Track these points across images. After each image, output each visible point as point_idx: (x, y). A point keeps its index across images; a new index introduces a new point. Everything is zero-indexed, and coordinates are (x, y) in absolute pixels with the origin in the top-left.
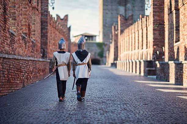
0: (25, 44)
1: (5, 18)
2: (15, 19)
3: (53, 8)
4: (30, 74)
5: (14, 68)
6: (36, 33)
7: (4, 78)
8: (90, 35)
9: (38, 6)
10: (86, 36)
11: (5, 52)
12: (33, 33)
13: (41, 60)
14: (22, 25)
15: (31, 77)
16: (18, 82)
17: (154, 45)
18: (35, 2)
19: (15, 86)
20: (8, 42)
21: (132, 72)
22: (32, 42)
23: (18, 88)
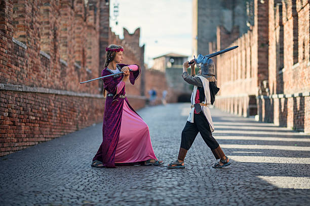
0: (79, 76)
1: (55, 46)
2: (66, 46)
3: (117, 23)
4: (85, 115)
5: (66, 107)
6: (92, 60)
7: (56, 118)
8: (178, 56)
9: (95, 23)
10: (172, 57)
11: (55, 87)
12: (88, 60)
13: (99, 96)
14: (74, 52)
15: (87, 118)
16: (71, 123)
17: (259, 74)
18: (92, 19)
19: (67, 128)
20: (59, 75)
21: (238, 113)
22: (88, 73)
23: (70, 131)
